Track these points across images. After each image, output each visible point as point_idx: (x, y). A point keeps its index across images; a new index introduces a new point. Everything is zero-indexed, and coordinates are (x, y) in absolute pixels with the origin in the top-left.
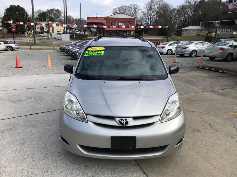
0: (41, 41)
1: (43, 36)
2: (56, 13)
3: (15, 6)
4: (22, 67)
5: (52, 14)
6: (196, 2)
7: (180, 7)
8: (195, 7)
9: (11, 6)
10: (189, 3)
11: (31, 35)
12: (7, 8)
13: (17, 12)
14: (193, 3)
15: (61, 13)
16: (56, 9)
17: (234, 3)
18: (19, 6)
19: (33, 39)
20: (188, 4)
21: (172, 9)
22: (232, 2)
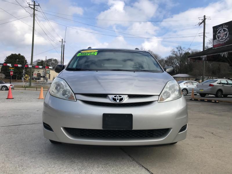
0: (36, 85)
1: (38, 82)
2: (54, 62)
3: (16, 54)
4: (13, 98)
5: (49, 63)
6: (181, 54)
7: (167, 58)
8: (181, 58)
9: (12, 54)
10: (176, 55)
11: (27, 78)
12: (8, 56)
13: (17, 60)
14: (179, 55)
15: (58, 63)
16: (54, 59)
17: (218, 39)
18: (19, 54)
19: (29, 83)
20: (174, 56)
21: (160, 59)
22: (216, 39)
